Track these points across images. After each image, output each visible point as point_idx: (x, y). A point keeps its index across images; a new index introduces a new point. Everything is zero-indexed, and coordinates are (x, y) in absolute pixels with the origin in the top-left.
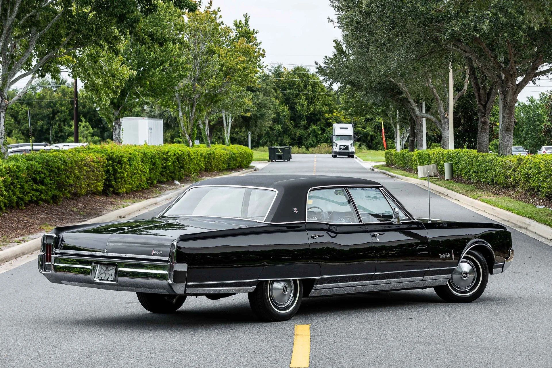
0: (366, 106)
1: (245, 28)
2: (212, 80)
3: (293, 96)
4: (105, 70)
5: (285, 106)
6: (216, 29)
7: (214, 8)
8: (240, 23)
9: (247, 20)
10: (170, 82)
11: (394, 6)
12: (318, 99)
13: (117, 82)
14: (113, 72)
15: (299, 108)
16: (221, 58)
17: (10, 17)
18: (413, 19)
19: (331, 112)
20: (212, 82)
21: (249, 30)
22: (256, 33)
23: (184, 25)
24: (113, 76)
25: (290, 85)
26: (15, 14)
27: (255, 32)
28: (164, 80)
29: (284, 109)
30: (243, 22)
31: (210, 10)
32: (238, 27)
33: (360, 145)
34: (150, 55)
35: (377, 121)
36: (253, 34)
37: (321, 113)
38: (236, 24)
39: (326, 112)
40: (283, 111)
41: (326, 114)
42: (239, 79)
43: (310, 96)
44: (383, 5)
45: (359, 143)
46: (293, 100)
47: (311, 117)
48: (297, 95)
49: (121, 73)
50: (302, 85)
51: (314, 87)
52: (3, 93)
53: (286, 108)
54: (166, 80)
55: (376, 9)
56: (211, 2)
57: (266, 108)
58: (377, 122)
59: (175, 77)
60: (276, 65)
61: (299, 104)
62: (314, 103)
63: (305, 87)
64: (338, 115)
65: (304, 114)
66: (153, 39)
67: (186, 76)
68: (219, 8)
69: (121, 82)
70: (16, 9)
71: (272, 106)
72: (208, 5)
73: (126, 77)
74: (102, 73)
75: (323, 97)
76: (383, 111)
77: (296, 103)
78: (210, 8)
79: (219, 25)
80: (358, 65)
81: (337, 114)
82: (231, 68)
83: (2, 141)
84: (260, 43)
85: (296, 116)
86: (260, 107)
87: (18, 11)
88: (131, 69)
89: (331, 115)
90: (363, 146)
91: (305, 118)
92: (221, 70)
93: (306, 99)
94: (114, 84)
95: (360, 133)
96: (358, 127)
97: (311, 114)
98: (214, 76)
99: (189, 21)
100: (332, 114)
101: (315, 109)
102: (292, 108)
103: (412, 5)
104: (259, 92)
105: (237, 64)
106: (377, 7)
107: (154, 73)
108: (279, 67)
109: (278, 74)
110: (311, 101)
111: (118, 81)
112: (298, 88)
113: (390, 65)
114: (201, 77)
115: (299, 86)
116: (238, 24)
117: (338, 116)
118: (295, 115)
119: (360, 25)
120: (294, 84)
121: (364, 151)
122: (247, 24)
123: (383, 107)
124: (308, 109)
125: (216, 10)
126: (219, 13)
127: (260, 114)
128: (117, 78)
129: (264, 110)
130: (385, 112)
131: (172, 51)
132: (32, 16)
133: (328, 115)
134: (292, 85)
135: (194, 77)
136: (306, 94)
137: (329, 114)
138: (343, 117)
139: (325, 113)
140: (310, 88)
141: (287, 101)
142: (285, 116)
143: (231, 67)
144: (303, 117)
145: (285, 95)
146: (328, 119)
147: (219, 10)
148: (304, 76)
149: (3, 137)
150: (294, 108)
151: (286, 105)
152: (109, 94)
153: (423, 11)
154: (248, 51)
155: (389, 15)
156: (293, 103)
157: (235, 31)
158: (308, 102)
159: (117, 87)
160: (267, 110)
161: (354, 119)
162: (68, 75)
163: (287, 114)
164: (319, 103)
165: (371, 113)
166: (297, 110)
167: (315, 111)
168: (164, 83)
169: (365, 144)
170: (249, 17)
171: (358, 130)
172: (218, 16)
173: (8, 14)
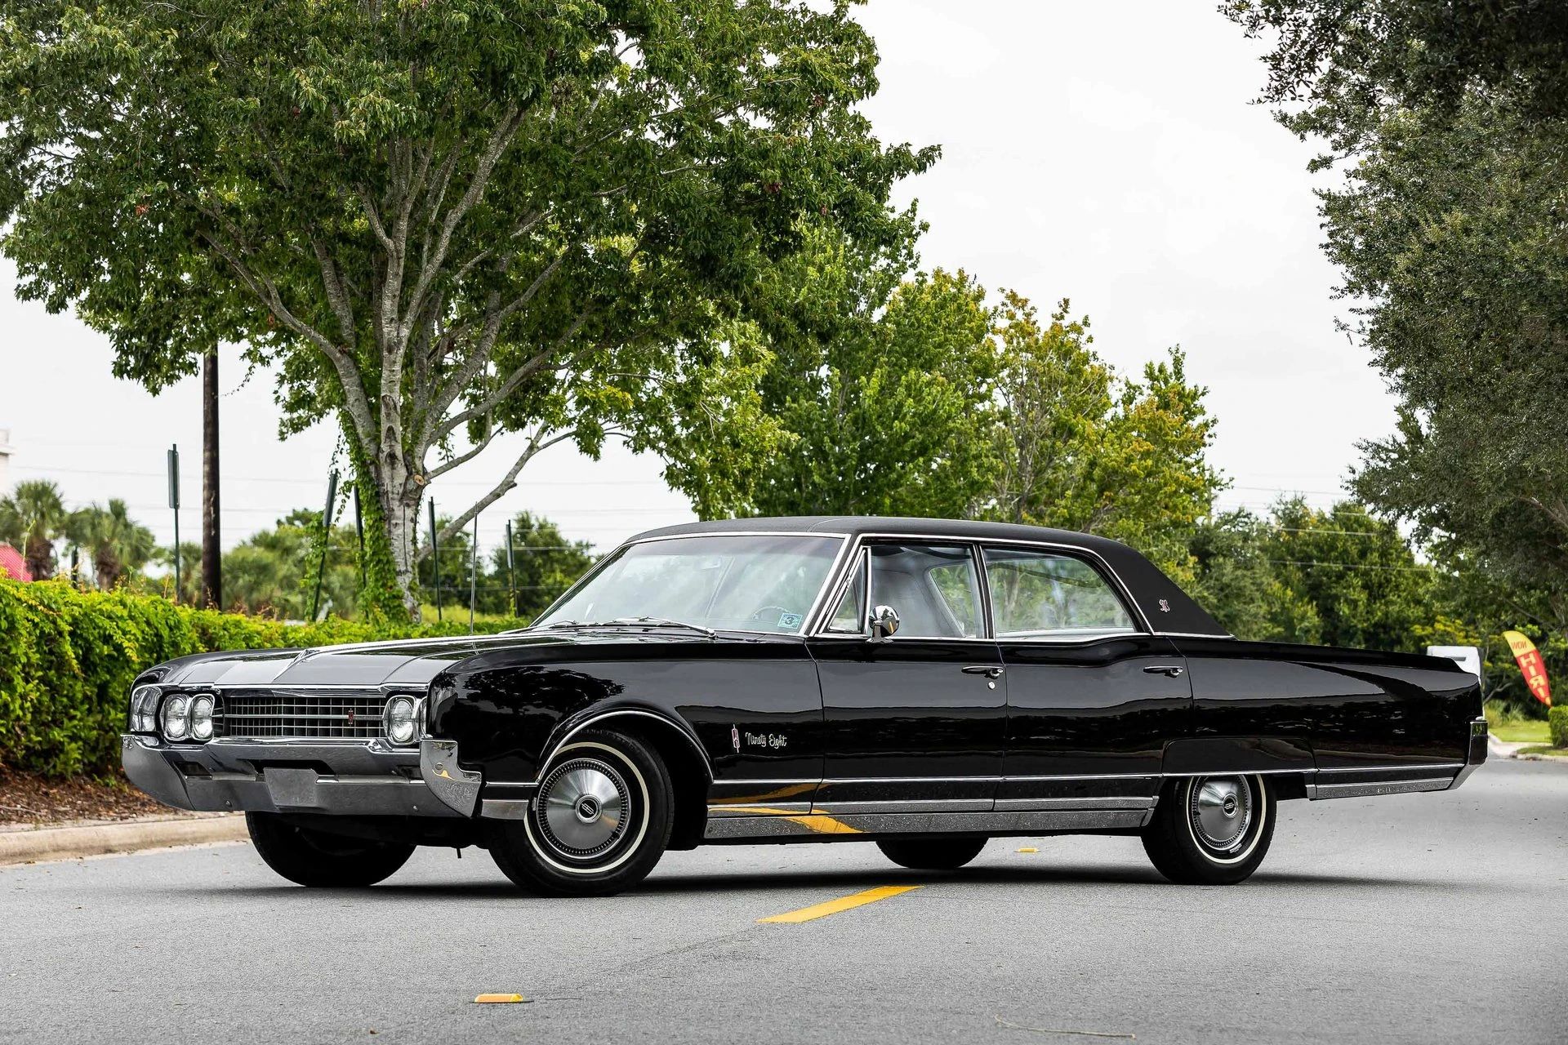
0: (1498, 590)
1: (1172, 381)
2: (1063, 503)
3: (1330, 578)
4: (717, 429)
5: (1308, 603)
6: (1076, 371)
7: (1073, 317)
8: (1161, 371)
9: (1177, 363)
10: (944, 500)
11: (1483, 271)
12: (1397, 586)
13: (744, 459)
14: (735, 433)
15: (1344, 610)
16: (1087, 444)
17: (428, 262)
18: (1532, 304)
19: (1430, 620)
20: (1064, 507)
21: (1183, 389)
22: (1203, 394)
23: (992, 359)
24: (735, 445)
25: (1321, 550)
26: (440, 256)
27: (1200, 392)
28: (929, 497)
29: (1306, 612)
30: (1170, 369)
31: (1065, 323)
32: (1157, 379)
33: (1507, 710)
34: (892, 429)
35: (1552, 645)
36: (1194, 397)
37: (1404, 623)
38: (1150, 375)
39: (1417, 621)
40: (1303, 618)
41: (1417, 626)
42: (1137, 498)
43: (1375, 580)
44: (1451, 270)
45: (1503, 704)
46: (1330, 588)
47: (1377, 634)
48: (1341, 576)
49: (757, 436)
50: (1354, 551)
51: (1385, 556)
52: (413, 458)
53: (1311, 611)
54: (936, 494)
55: (1434, 280)
56: (1066, 302)
57: (1242, 599)
58: (1553, 649)
59: (959, 488)
60: (1289, 498)
61: (1346, 600)
62: (1384, 597)
63: (1363, 554)
64: (1449, 629)
65: (1360, 626)
66: (803, 325)
67: (986, 482)
68: (1087, 317)
69: (754, 461)
70: (445, 242)
71: (1258, 595)
72: (1058, 311)
73: (769, 448)
74: (708, 437)
75: (1411, 583)
76: (1540, 602)
77: (1336, 598)
78: (1062, 317)
79: (1086, 361)
80: (1444, 460)
81: (1445, 625)
82: (1115, 472)
83: (407, 581)
84: (1214, 422)
85: (1339, 631)
86: (1226, 596)
87: (447, 249)
88: (782, 428)
89: (1429, 630)
90: (1515, 712)
91: (1360, 636)
92: (1088, 477)
93: (1365, 587)
94: (736, 463)
95: (1508, 677)
96: (1501, 660)
97: (1376, 625)
98: (1069, 493)
99: (1007, 351)
100: (1432, 626)
101: (1386, 614)
102: (1327, 612)
103: (1527, 267)
104: (1225, 556)
105: (1129, 460)
106: (1438, 274)
107: (900, 476)
108: (1298, 502)
109: (1293, 519)
110: (1375, 591)
111: (749, 456)
112: (1344, 556)
113: (1508, 447)
114: (1036, 496)
115: (1346, 551)
116: (1157, 373)
117: (1448, 633)
118: (1336, 628)
119: (1403, 329)
120: (1333, 548)
121: (1514, 722)
122: (1178, 373)
123: (1542, 592)
124: (1368, 612)
125: (1080, 322)
126: (1087, 331)
127: (1225, 616)
128: (745, 448)
129: (1237, 606)
130: (1546, 604)
131: (949, 417)
132: (483, 263)
133: (1423, 630)
134: (1326, 548)
135: (1017, 496)
136: (1366, 573)
137: (1423, 625)
138: (1462, 634)
139: (1414, 623)
140: (1375, 557)
141: (1317, 591)
142: (1307, 631)
143: (1113, 467)
144: (1355, 633)
145: (1308, 575)
146: (1421, 639)
147: (1086, 323)
148: (1360, 526)
149: (410, 569)
150: (1332, 609)
151: (1310, 602)
152: (729, 495)
153: (1557, 282)
154: (1161, 429)
155: (1466, 294)
156: (1329, 596)
157: (1149, 391)
158: (1370, 595)
159: (746, 473)
160: (1245, 603)
161: (1491, 640)
162: (625, 443)
163: (1314, 626)
164: (1399, 596)
165: (1511, 607)
166: (1339, 616)
167: (1387, 618)
168: (931, 503)
169: (1520, 705)
170: (1183, 355)
171: (1503, 670)
172: (1083, 339)
173: (425, 256)
